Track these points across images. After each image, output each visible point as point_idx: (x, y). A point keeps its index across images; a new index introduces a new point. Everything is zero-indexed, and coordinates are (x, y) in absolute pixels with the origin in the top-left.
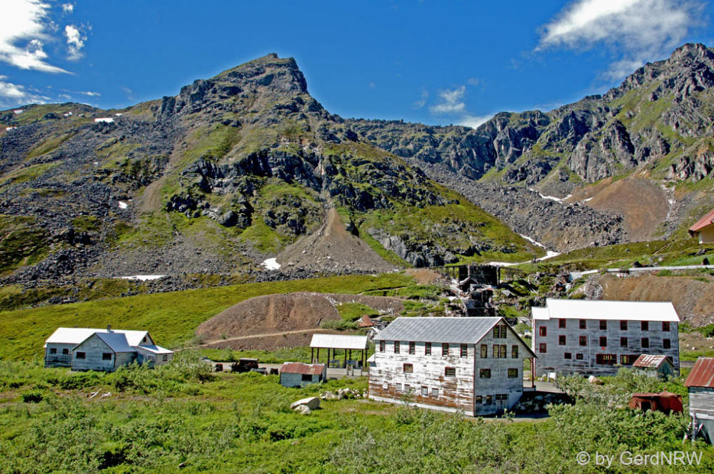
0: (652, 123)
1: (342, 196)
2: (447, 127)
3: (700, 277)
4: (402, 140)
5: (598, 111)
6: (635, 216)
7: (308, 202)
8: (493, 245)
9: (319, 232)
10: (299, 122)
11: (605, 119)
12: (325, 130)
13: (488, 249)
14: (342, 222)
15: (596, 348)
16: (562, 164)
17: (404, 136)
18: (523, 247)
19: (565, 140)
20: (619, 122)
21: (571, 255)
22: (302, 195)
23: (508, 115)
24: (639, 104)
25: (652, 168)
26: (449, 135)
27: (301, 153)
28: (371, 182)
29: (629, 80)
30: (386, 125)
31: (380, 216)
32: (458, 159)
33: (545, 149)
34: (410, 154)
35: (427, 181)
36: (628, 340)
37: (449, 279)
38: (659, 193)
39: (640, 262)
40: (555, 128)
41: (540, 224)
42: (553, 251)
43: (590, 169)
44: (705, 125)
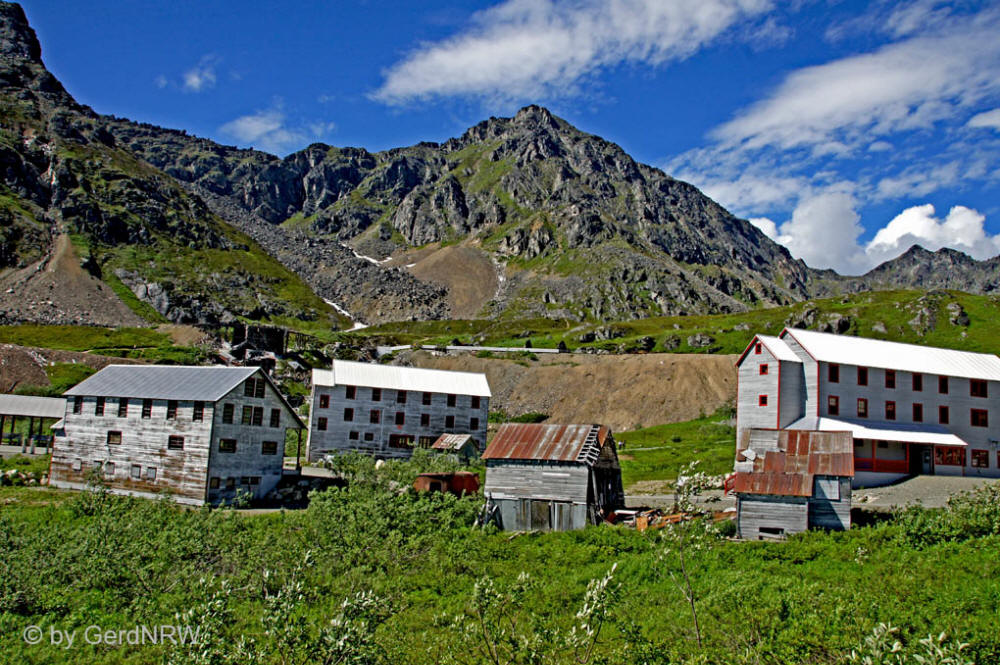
0: (491, 185)
1: (82, 219)
2: (245, 150)
3: (522, 361)
4: (180, 158)
5: (433, 162)
6: (461, 291)
7: (25, 221)
8: (288, 309)
9: (38, 265)
10: (22, 102)
11: (440, 172)
12: (62, 122)
13: (280, 313)
14: (76, 255)
15: (389, 426)
16: (385, 218)
17: (185, 152)
18: (326, 315)
19: (392, 190)
20: (455, 178)
21: (383, 327)
22: (15, 209)
23: (326, 148)
24: (479, 161)
25: (485, 238)
26: (246, 162)
27: (22, 148)
28: (127, 205)
29: (471, 133)
30: (160, 133)
31: (135, 254)
32: (254, 193)
33: (366, 197)
34: (190, 178)
35: (208, 216)
36: (431, 418)
37: (219, 341)
38: (490, 267)
39: (461, 340)
40: (381, 174)
41: (349, 288)
42: (363, 323)
43: (417, 229)
44: (542, 197)
